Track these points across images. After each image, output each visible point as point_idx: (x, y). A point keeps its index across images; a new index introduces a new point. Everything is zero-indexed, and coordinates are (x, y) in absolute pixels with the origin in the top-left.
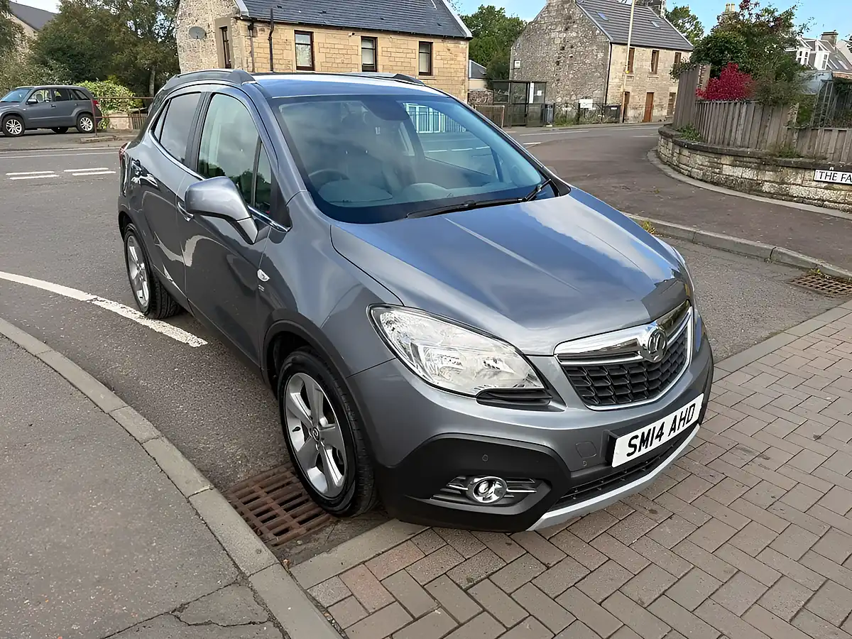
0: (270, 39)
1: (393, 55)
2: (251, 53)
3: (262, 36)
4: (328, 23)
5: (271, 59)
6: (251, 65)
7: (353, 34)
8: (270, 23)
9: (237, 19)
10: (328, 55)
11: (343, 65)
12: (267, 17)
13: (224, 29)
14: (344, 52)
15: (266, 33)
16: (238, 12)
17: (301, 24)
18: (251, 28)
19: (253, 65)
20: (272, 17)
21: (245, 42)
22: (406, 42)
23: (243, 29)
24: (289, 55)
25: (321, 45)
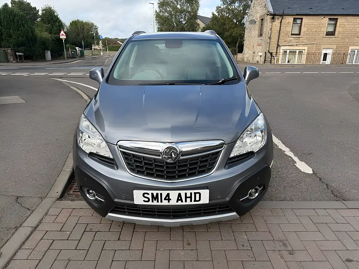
0: (281, 22)
1: (346, 26)
2: (271, 29)
3: (277, 22)
4: (311, 13)
5: (280, 31)
6: (270, 34)
7: (324, 17)
8: (282, 15)
9: (268, 15)
10: (308, 28)
11: (315, 32)
12: (281, 13)
13: (262, 20)
14: (318, 26)
15: (279, 20)
16: (269, 11)
17: (297, 15)
18: (273, 18)
19: (271, 34)
20: (283, 12)
21: (269, 24)
22: (355, 19)
23: (270, 19)
24: (289, 29)
25: (306, 24)
